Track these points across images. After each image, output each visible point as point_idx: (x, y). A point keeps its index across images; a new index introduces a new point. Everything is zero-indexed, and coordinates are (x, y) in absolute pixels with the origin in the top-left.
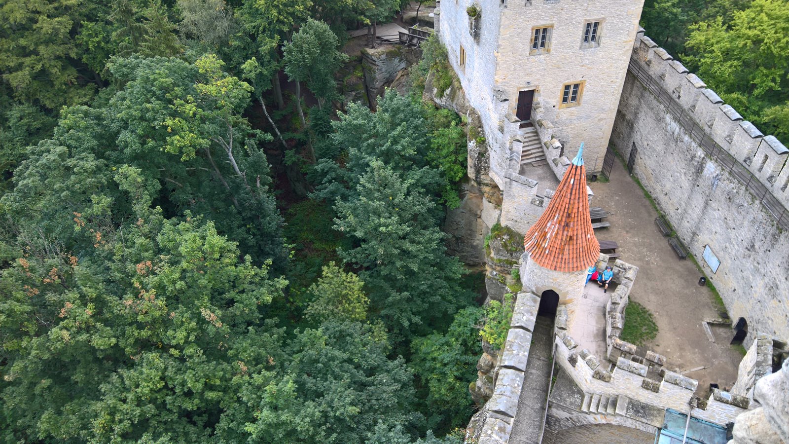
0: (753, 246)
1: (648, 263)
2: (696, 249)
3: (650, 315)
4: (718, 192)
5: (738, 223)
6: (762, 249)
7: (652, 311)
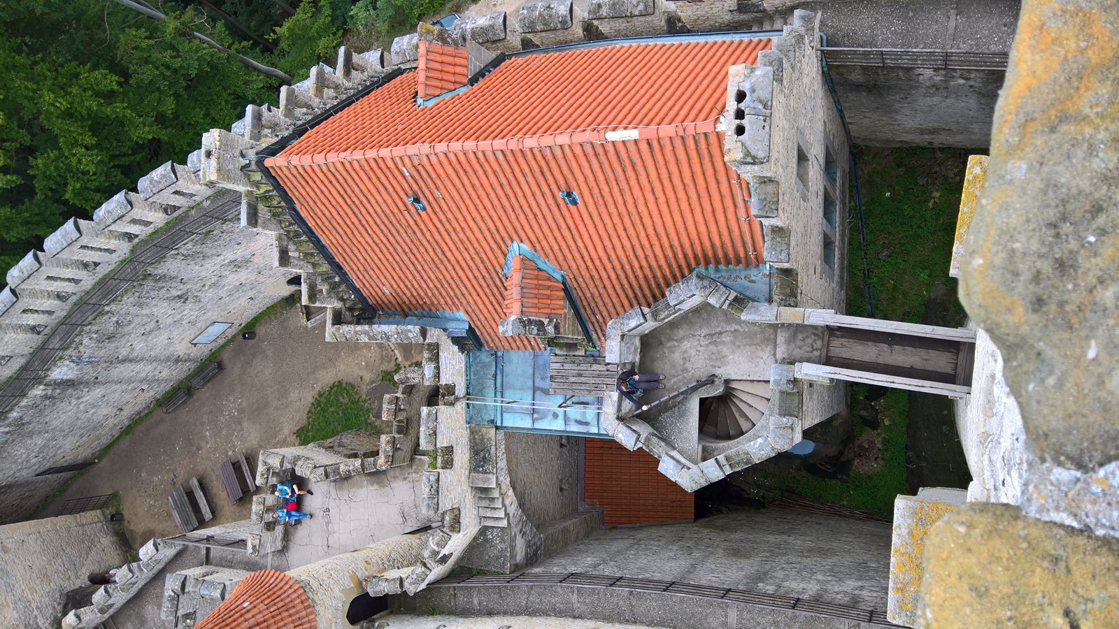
0: (180, 297)
1: (241, 411)
2: (202, 351)
3: (320, 395)
4: (101, 353)
5: (145, 319)
6: (182, 286)
7: (315, 393)
